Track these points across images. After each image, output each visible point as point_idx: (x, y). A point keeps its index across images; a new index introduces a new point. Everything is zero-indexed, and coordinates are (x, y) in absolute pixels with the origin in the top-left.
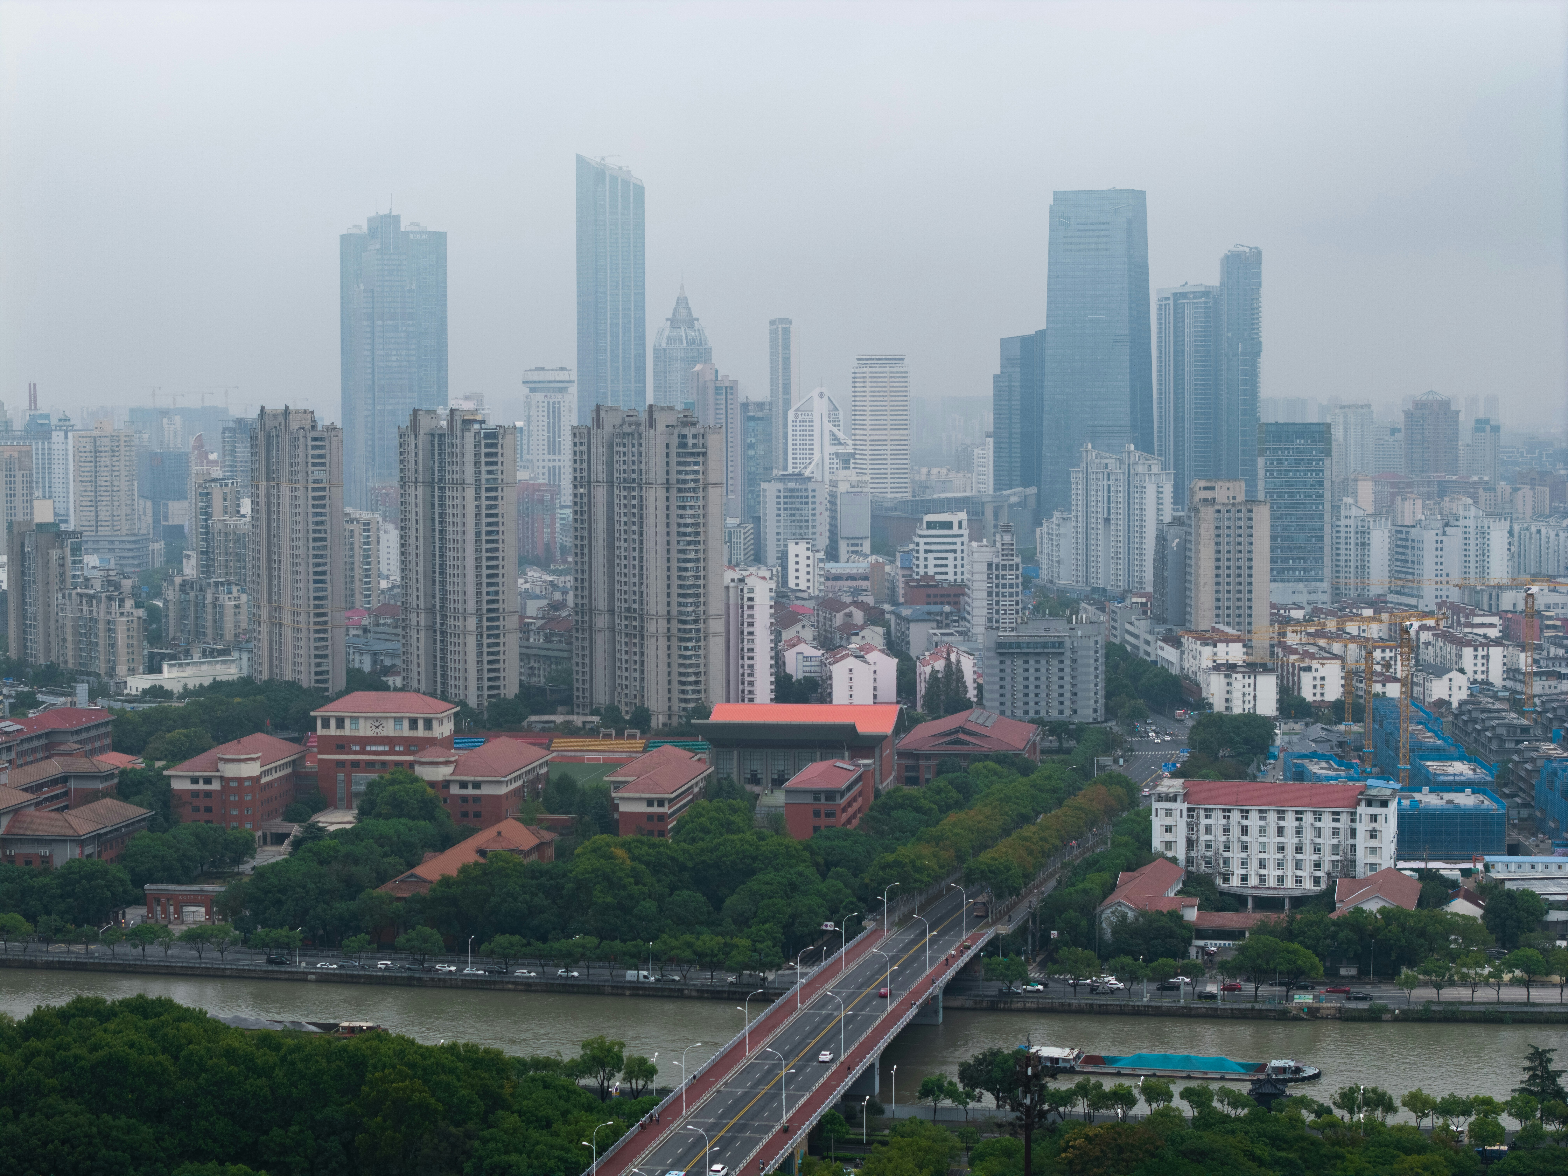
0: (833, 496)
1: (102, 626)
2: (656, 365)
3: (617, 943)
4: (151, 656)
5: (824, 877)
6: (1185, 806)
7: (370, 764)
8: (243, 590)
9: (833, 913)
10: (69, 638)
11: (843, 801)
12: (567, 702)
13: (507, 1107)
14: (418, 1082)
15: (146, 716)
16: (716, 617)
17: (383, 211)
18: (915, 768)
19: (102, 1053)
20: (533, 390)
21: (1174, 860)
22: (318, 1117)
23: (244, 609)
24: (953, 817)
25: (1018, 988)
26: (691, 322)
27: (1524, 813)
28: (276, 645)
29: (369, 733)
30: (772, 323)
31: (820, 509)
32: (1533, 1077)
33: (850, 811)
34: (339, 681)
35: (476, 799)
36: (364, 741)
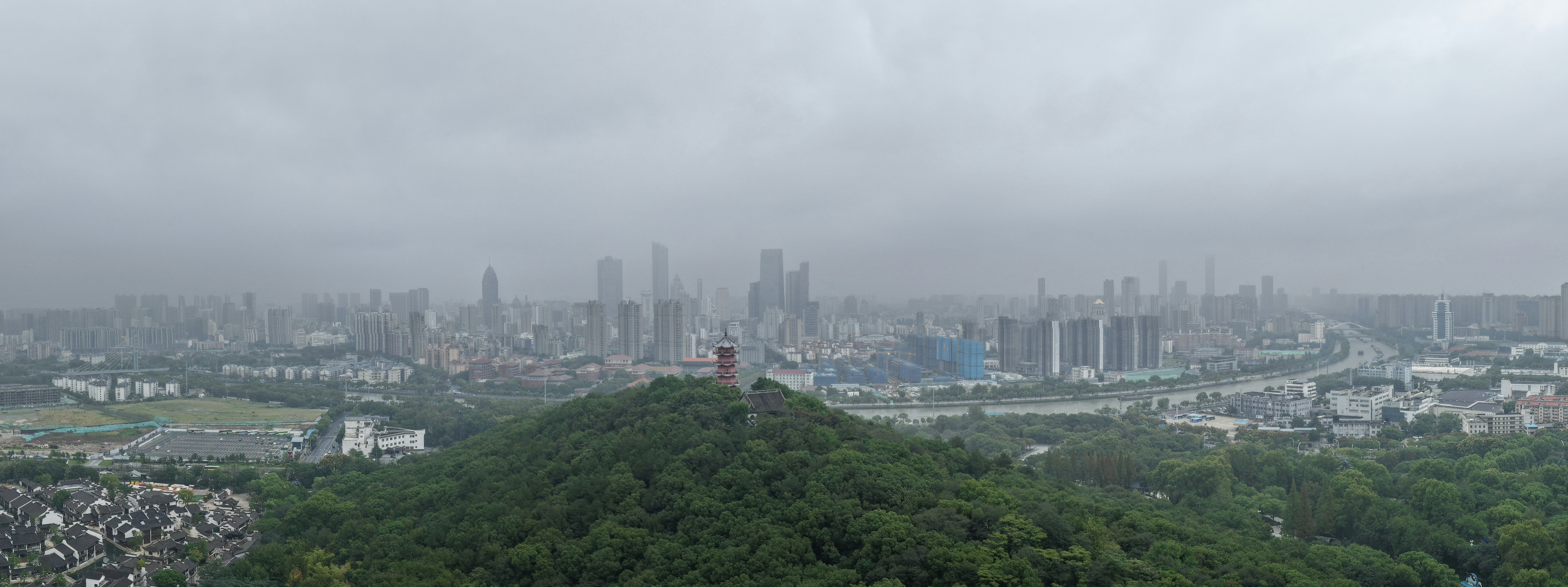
0: (711, 319)
1: (554, 346)
2: (670, 291)
4: (565, 351)
6: (773, 374)
7: (615, 369)
8: (583, 339)
10: (547, 348)
15: (567, 362)
16: (684, 342)
17: (607, 255)
20: (643, 297)
23: (583, 343)
26: (678, 280)
28: (592, 349)
29: (615, 364)
30: (698, 280)
31: (708, 322)
34: (606, 355)
35: (636, 375)
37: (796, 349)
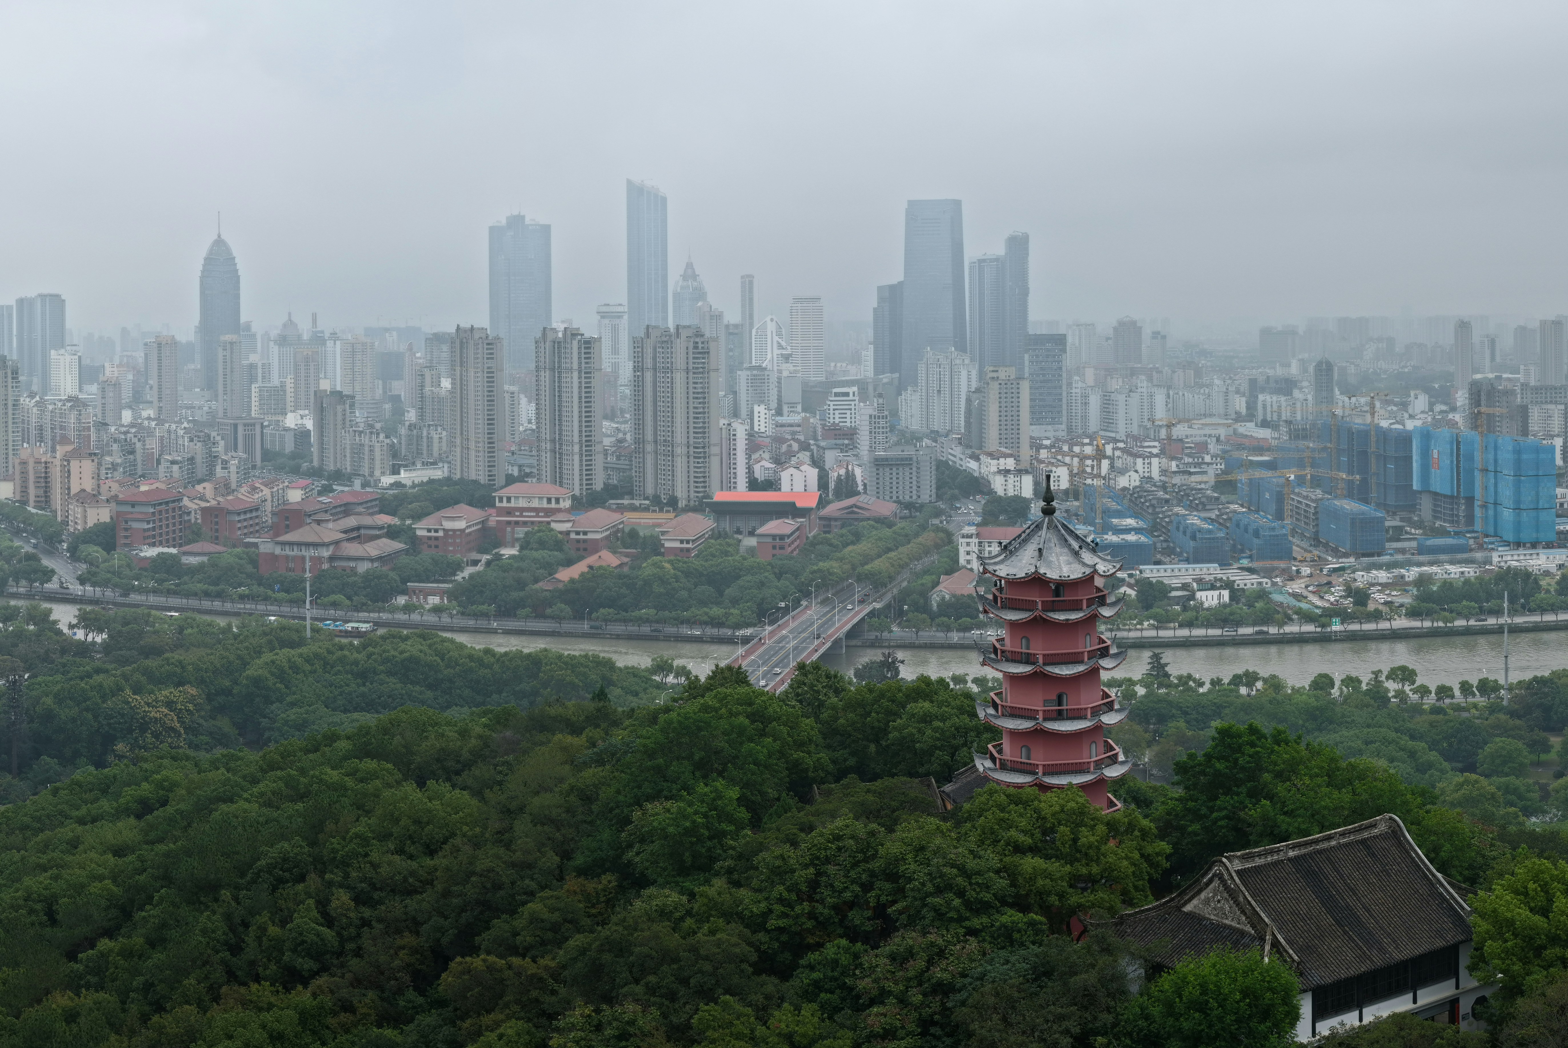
0: (779, 379)
1: (367, 448)
2: (674, 302)
3: (667, 613)
4: (394, 465)
5: (779, 579)
6: (977, 541)
7: (525, 523)
8: (444, 429)
9: (784, 598)
10: (348, 455)
11: (788, 541)
12: (631, 493)
13: (615, 685)
14: (569, 672)
15: (395, 497)
16: (715, 445)
17: (515, 213)
18: (829, 526)
19: (406, 655)
20: (602, 317)
21: (971, 570)
22: (517, 689)
23: (444, 439)
24: (850, 548)
25: (885, 634)
26: (694, 277)
27: (1165, 545)
28: (465, 460)
29: (525, 505)
30: (742, 277)
31: (772, 386)
32: (1153, 667)
33: (793, 546)
34: (500, 480)
35: (585, 541)
36: (522, 510)
37: (1017, 460)
